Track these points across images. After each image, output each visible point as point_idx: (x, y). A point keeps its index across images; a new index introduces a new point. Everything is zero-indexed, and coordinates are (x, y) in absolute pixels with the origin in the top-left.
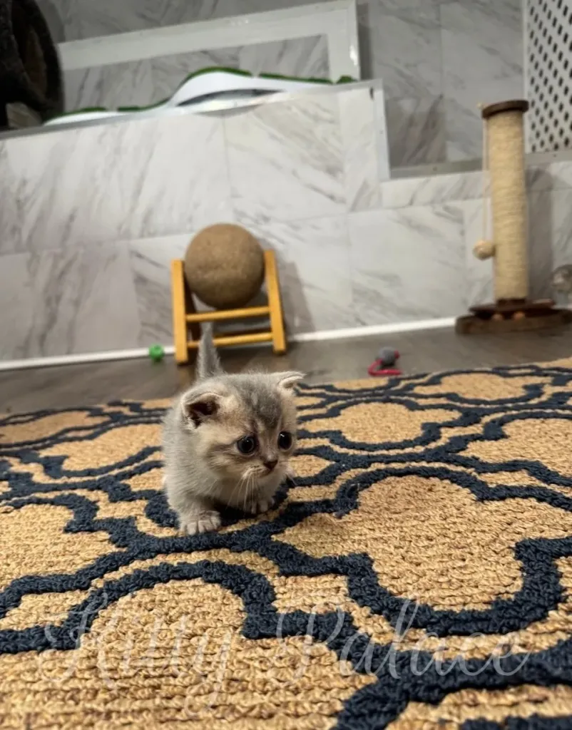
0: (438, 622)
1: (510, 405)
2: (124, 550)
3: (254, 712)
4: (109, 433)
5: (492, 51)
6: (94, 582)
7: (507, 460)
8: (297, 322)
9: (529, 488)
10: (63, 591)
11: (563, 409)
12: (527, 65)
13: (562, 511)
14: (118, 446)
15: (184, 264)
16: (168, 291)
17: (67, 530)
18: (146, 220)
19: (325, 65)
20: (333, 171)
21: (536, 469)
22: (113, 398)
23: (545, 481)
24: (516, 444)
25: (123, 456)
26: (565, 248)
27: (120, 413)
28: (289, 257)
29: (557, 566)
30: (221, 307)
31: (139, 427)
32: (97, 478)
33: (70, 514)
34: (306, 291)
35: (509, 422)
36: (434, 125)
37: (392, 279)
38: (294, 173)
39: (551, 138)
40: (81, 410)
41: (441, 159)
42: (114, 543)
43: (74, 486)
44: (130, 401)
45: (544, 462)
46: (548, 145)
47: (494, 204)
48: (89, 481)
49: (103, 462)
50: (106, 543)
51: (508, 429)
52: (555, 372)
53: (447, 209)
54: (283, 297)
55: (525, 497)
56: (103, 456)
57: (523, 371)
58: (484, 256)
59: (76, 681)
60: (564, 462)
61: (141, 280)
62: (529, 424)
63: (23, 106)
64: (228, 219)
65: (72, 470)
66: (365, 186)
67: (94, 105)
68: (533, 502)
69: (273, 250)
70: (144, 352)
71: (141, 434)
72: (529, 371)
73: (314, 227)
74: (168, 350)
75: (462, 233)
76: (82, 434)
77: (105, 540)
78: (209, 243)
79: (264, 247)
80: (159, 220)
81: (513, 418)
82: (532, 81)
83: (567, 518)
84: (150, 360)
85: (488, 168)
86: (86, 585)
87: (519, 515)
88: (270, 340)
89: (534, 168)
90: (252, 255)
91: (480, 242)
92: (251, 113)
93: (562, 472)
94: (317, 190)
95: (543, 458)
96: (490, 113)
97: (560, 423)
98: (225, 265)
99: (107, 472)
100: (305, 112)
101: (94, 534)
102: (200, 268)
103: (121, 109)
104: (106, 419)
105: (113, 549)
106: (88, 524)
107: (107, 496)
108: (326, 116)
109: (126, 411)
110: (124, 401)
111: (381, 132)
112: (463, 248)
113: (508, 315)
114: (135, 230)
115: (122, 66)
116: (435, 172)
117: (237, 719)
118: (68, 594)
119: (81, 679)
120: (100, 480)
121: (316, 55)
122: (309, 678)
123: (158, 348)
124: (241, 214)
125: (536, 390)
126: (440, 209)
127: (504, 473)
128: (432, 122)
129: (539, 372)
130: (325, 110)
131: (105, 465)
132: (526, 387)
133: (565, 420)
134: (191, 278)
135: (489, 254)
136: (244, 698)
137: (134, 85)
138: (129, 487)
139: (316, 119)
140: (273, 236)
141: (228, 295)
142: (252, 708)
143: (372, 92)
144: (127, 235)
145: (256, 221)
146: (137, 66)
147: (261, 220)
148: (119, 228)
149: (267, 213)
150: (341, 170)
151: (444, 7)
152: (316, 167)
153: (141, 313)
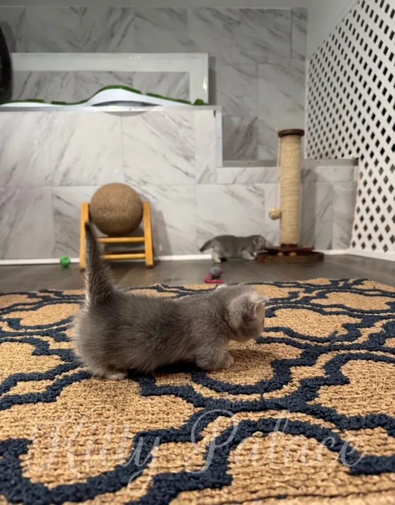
0: (235, 388)
1: (280, 301)
2: (71, 363)
3: (149, 420)
4: (44, 307)
5: (287, 95)
6: (56, 376)
7: (274, 326)
8: (161, 248)
9: (282, 339)
10: (40, 380)
11: (307, 304)
12: (307, 106)
13: (297, 349)
14: (53, 315)
15: (89, 206)
16: (77, 222)
17: (33, 354)
18: (65, 175)
19: (187, 91)
20: (188, 158)
21: (288, 331)
22: (41, 288)
23: (291, 336)
24: (280, 319)
25: (58, 320)
26: (322, 216)
27: (49, 296)
28: (158, 207)
29: (290, 370)
30: (111, 235)
31: (64, 305)
32: (45, 330)
33: (33, 347)
34: (169, 230)
35: (278, 309)
36: (251, 134)
37: (221, 227)
38: (164, 156)
39: (319, 150)
40: (22, 294)
41: (254, 157)
42: (63, 360)
43: (32, 334)
44: (54, 290)
45: (292, 328)
46: (316, 154)
47: (282, 188)
48: (40, 331)
49: (46, 322)
50: (59, 360)
51: (277, 312)
52: (307, 286)
53: (255, 187)
54: (154, 231)
55: (280, 342)
56: (44, 319)
57: (290, 285)
58: (274, 218)
59: (59, 413)
60: (302, 328)
61: (58, 213)
62: (288, 311)
64: (121, 180)
65: (27, 325)
66: (207, 170)
67: (32, 98)
68: (284, 344)
69: (149, 202)
70: (57, 261)
71: (66, 308)
72: (293, 285)
73: (175, 191)
74: (73, 260)
75: (263, 203)
76: (27, 307)
77: (57, 359)
78: (108, 194)
79: (143, 200)
80: (73, 176)
81: (280, 308)
82: (310, 116)
83: (298, 351)
84: (60, 266)
85: (280, 166)
86: (52, 378)
87: (276, 350)
88: (144, 258)
89: (307, 168)
90: (135, 204)
91: (273, 210)
92: (139, 116)
93: (301, 333)
94: (176, 167)
95: (292, 327)
96: (283, 134)
97: (304, 311)
98: (117, 209)
99: (50, 327)
100: (174, 120)
101: (51, 356)
102: (101, 209)
103: (53, 103)
104: (40, 299)
105: (63, 363)
106: (46, 351)
107: (53, 339)
108: (186, 124)
109: (52, 295)
110: (50, 290)
111: (219, 138)
112: (264, 212)
113: (286, 253)
114: (58, 180)
115: (55, 74)
116: (250, 165)
117: (141, 423)
118: (43, 381)
119: (61, 412)
120: (46, 331)
121: (182, 83)
122: (174, 410)
123: (66, 259)
124: (130, 178)
125: (295, 295)
126: (251, 188)
127: (272, 332)
128: (250, 132)
129: (299, 286)
130: (186, 120)
131: (47, 324)
132: (289, 293)
133: (307, 310)
134: (94, 216)
135: (277, 217)
136: (144, 416)
137: (62, 86)
138: (65, 335)
139: (180, 125)
140: (148, 193)
141: (118, 228)
142: (148, 419)
143: (215, 112)
144: (52, 184)
145: (138, 183)
146: (64, 75)
147: (142, 183)
148: (46, 178)
149: (145, 179)
150: (193, 158)
151: (260, 66)
152: (177, 154)
153: (56, 235)
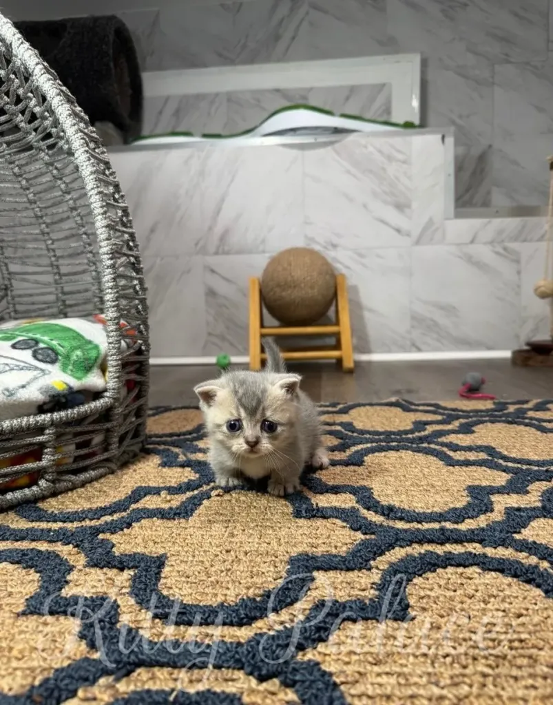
2: (375, 537)
5: (540, 110)
15: (261, 283)
17: (297, 516)
18: (223, 239)
19: (388, 111)
20: (400, 207)
28: (352, 281)
34: (367, 314)
36: (482, 170)
37: (449, 310)
38: (365, 206)
53: (505, 249)
58: (543, 296)
61: (211, 293)
63: (110, 125)
64: (300, 243)
66: (430, 222)
69: (343, 276)
70: (212, 360)
73: (379, 256)
75: (519, 273)
78: (289, 264)
79: (336, 273)
80: (234, 240)
90: (328, 277)
91: (542, 283)
92: (330, 148)
94: (383, 221)
98: (303, 285)
100: (380, 152)
102: (279, 285)
103: (205, 136)
108: (400, 157)
111: (449, 175)
112: (518, 286)
114: (212, 249)
115: (199, 97)
116: (497, 215)
121: (380, 101)
123: (225, 358)
124: (312, 240)
126: (499, 249)
128: (481, 168)
130: (399, 151)
134: (268, 295)
135: (549, 294)
137: (209, 114)
139: (390, 158)
140: (339, 262)
143: (443, 138)
144: (204, 251)
145: (325, 247)
146: (212, 99)
147: (330, 247)
148: (196, 244)
149: (335, 240)
150: (409, 206)
151: (497, 67)
152: (386, 202)
153: (208, 323)
